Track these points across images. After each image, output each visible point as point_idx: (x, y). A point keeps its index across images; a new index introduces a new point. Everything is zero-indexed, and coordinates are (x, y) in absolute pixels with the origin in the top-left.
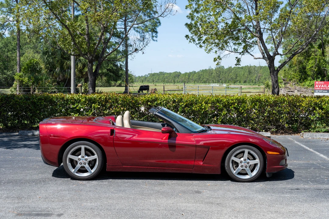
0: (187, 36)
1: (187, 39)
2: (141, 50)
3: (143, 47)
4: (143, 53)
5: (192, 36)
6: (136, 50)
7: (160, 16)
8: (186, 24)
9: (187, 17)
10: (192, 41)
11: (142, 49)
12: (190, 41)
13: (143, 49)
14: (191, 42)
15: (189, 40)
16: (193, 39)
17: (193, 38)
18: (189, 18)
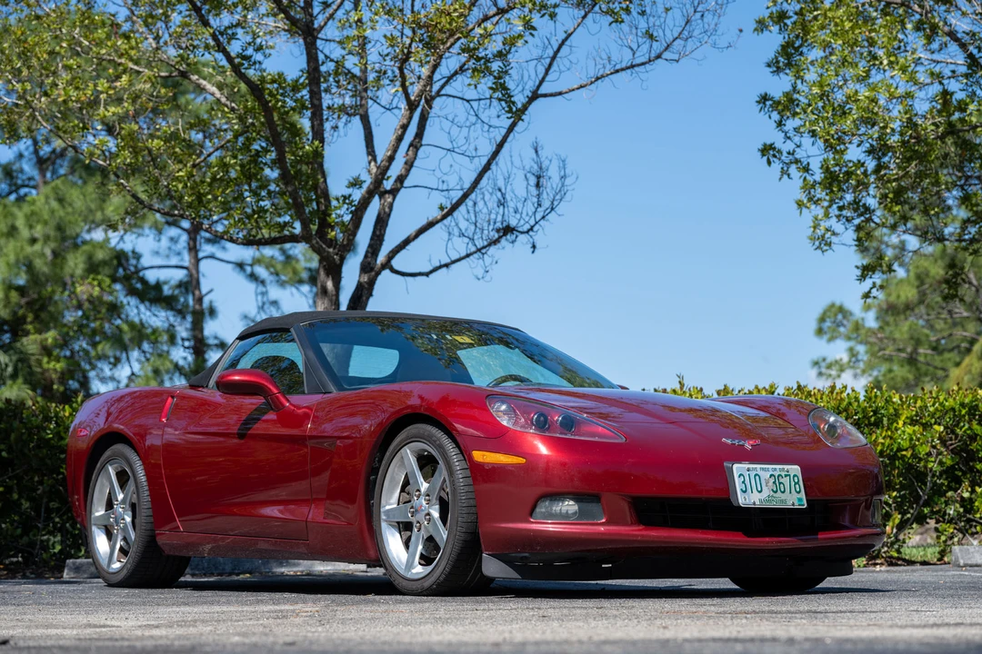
0: (768, 150)
1: (769, 163)
2: (527, 232)
3: (539, 216)
4: (534, 247)
5: (789, 146)
6: (508, 230)
7: (659, 57)
8: (764, 99)
9: (769, 66)
10: (793, 169)
11: (531, 229)
12: (785, 172)
13: (535, 229)
14: (789, 175)
15: (777, 166)
16: (797, 161)
17: (798, 156)
18: (778, 70)
